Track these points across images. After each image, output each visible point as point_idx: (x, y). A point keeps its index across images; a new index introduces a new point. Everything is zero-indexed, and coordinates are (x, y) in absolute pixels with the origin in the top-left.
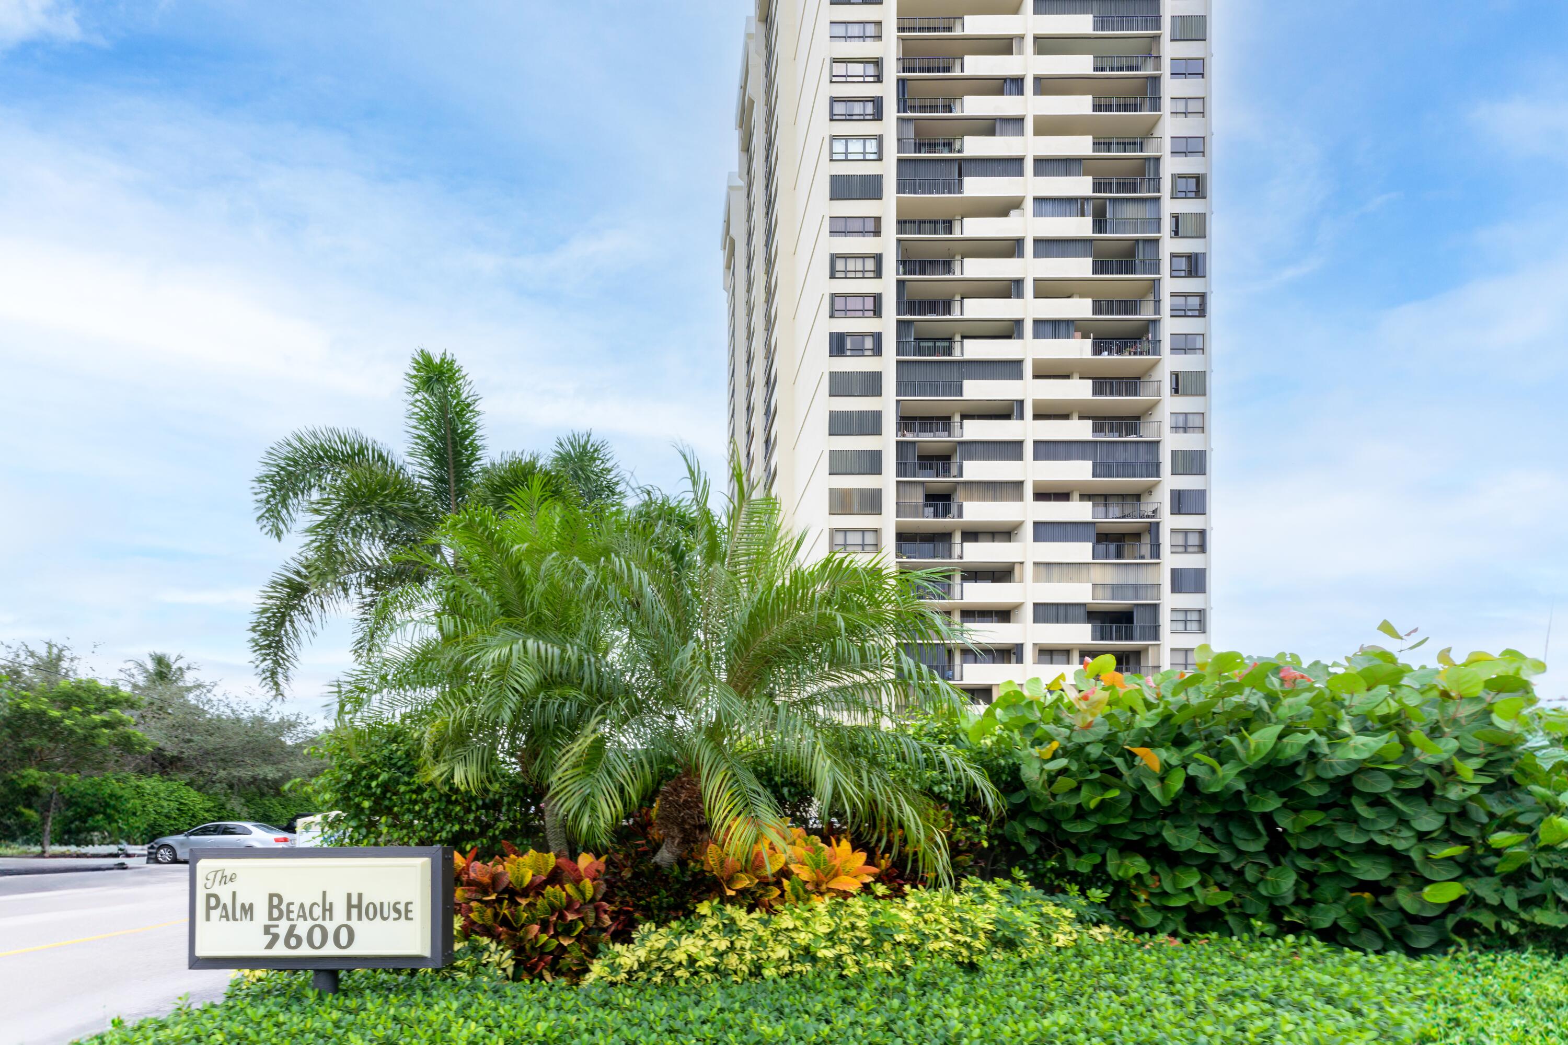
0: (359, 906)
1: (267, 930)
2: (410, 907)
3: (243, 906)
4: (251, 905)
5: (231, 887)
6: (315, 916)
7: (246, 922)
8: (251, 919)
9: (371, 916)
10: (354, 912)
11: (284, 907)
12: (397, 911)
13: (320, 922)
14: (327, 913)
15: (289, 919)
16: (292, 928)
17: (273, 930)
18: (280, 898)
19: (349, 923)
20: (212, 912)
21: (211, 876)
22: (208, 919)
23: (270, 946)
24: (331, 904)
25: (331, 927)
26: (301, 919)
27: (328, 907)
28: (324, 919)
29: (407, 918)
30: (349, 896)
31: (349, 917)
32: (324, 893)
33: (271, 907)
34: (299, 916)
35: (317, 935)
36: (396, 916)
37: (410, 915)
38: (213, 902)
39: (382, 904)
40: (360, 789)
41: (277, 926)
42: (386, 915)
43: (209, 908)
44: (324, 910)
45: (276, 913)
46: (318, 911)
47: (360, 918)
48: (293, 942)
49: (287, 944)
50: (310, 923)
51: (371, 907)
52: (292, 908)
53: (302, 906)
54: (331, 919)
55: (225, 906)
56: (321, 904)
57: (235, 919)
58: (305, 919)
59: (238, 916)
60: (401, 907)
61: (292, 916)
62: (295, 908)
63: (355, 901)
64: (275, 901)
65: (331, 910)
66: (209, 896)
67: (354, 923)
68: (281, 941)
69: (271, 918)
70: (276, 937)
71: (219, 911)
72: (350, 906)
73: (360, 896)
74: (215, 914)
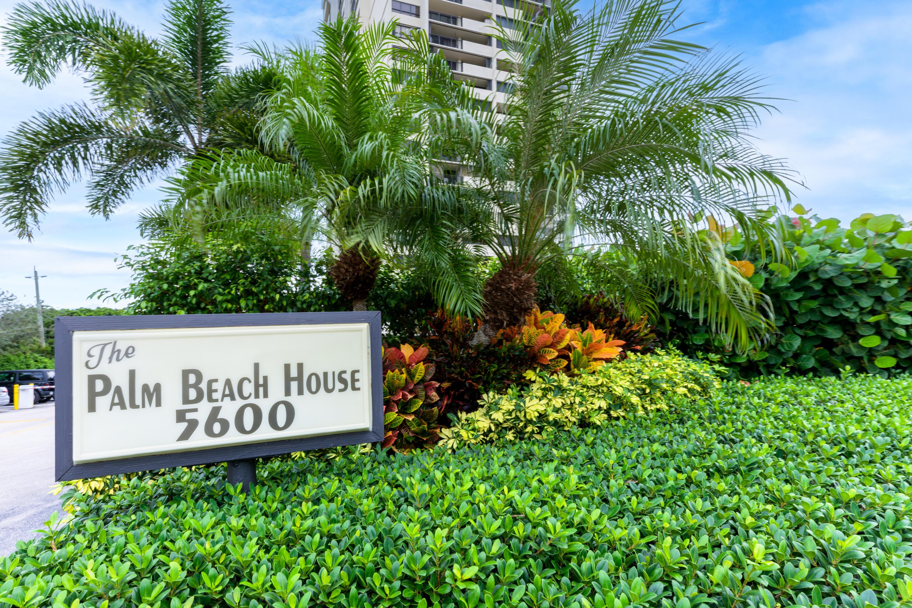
0: (299, 378)
1: (181, 416)
2: (357, 376)
3: (145, 388)
4: (158, 387)
5: (127, 364)
6: (246, 394)
7: (151, 410)
8: (158, 404)
9: (314, 388)
10: (294, 385)
11: (204, 386)
12: (343, 381)
13: (252, 400)
14: (261, 389)
15: (210, 399)
16: (216, 411)
17: (189, 416)
18: (199, 375)
19: (288, 399)
20: (98, 399)
21: (96, 352)
22: (92, 408)
23: (185, 436)
24: (265, 378)
25: (265, 405)
26: (227, 399)
27: (261, 382)
28: (257, 396)
29: (354, 388)
30: (287, 367)
31: (288, 392)
32: (257, 366)
33: (186, 386)
34: (224, 396)
35: (249, 415)
36: (342, 386)
37: (357, 385)
38: (99, 386)
39: (326, 374)
40: (174, 299)
41: (195, 410)
42: (330, 386)
43: (92, 395)
44: (257, 386)
45: (193, 394)
46: (248, 388)
47: (300, 392)
48: (217, 427)
49: (209, 431)
50: (239, 403)
51: (314, 378)
52: (215, 386)
53: (228, 383)
54: (266, 395)
55: (118, 390)
56: (252, 379)
57: (133, 405)
58: (233, 398)
59: (138, 401)
60: (347, 377)
61: (215, 396)
62: (219, 386)
63: (294, 373)
64: (192, 379)
65: (265, 385)
66: (92, 380)
67: (294, 399)
68: (201, 428)
69: (186, 400)
70: (193, 425)
71: (108, 398)
72: (288, 379)
73: (300, 366)
74: (103, 402)
